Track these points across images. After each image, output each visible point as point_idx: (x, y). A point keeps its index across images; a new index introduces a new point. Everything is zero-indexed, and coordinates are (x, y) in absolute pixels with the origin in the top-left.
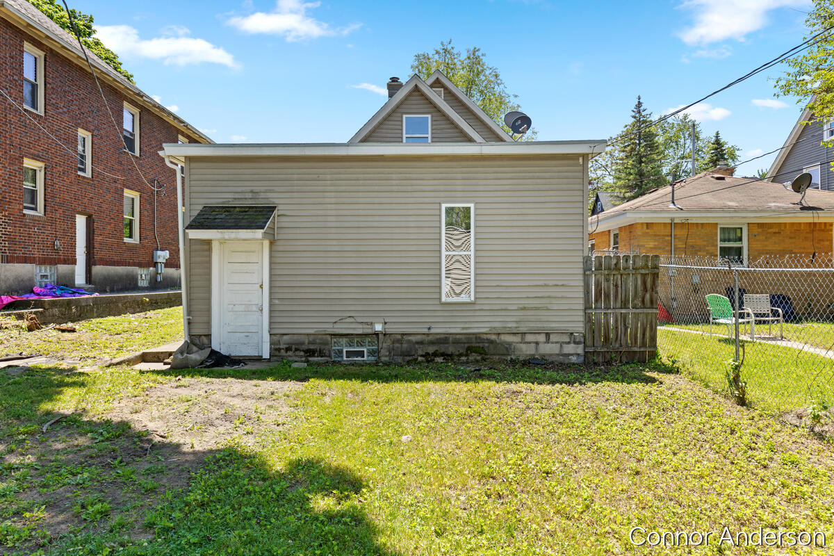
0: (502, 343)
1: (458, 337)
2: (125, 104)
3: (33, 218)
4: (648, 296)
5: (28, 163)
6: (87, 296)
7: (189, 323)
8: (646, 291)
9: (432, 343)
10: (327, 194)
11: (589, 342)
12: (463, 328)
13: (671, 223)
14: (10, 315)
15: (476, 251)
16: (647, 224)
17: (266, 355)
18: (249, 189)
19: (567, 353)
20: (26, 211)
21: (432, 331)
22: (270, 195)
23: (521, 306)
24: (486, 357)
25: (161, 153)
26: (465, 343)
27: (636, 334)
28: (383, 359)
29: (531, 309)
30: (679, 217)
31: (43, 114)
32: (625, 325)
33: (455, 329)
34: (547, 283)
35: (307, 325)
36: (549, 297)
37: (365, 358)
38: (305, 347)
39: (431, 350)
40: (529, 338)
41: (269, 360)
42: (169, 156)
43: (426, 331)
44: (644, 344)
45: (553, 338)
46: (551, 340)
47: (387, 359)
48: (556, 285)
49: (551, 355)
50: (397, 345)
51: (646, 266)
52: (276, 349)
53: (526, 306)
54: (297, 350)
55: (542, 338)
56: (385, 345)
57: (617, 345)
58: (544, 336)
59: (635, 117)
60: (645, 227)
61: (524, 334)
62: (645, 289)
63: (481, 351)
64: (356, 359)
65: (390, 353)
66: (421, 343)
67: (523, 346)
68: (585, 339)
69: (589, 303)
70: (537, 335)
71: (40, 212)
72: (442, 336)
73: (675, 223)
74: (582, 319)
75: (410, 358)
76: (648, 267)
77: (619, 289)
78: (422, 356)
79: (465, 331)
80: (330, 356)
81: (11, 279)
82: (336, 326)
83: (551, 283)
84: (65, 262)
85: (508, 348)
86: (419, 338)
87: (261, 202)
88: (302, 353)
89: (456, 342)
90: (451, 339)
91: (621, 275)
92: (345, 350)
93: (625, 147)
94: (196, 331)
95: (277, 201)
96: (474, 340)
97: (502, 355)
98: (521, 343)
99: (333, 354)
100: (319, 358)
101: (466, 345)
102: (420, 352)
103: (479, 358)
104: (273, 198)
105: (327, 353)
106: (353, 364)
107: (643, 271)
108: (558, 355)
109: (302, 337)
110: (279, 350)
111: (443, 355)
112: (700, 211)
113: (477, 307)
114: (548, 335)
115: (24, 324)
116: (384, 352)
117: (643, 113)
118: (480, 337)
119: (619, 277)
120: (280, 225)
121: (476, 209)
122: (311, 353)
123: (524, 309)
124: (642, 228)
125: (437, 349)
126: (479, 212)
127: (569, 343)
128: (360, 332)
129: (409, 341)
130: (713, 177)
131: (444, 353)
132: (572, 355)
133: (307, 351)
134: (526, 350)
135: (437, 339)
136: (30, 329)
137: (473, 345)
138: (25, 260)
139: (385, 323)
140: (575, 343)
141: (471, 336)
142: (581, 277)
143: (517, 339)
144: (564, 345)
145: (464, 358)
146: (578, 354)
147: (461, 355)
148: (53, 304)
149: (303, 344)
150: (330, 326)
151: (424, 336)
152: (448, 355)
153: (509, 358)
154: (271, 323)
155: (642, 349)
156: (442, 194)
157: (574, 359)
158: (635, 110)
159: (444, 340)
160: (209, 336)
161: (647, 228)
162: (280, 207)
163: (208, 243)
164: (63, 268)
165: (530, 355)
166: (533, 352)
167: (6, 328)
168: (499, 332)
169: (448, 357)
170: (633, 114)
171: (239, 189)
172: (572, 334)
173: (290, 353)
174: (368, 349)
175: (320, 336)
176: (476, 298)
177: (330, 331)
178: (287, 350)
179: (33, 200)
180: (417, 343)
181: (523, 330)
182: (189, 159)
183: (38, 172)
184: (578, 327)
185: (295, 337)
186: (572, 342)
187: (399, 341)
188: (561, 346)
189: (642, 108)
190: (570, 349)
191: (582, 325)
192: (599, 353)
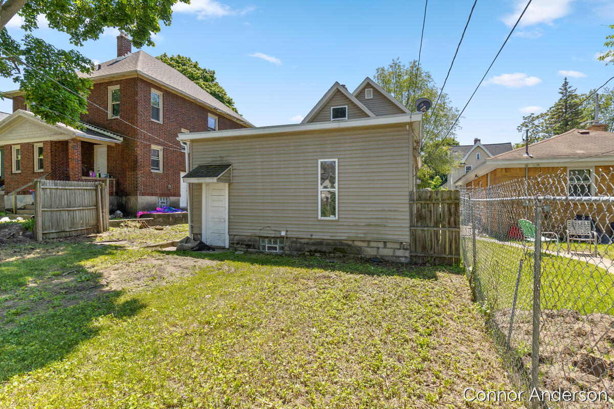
0: (356, 247)
1: (328, 241)
2: (209, 114)
3: (157, 174)
4: (452, 219)
5: (154, 147)
6: (179, 212)
7: (192, 227)
8: (451, 216)
9: (313, 244)
10: (256, 157)
11: (413, 249)
12: (331, 236)
13: (526, 168)
14: (135, 221)
15: (339, 188)
16: (506, 169)
17: (227, 246)
18: (219, 155)
19: (398, 255)
20: (152, 171)
21: (313, 237)
22: (229, 158)
23: (367, 223)
24: (347, 255)
25: (177, 139)
26: (332, 245)
27: (445, 246)
28: (286, 252)
29: (374, 226)
30: (532, 163)
31: (162, 123)
32: (437, 238)
33: (327, 236)
34: (384, 209)
35: (247, 231)
36: (386, 218)
37: (278, 251)
38: (246, 243)
39: (313, 248)
40: (373, 244)
41: (228, 249)
42: (182, 140)
43: (310, 237)
44: (451, 253)
45: (389, 245)
46: (387, 246)
47: (288, 252)
48: (391, 210)
49: (387, 256)
50: (294, 244)
51: (450, 198)
52: (232, 243)
53: (371, 223)
54: (242, 244)
55: (381, 245)
56: (287, 244)
57: (432, 252)
58: (382, 243)
59: (562, 93)
60: (504, 171)
61: (369, 241)
62: (450, 214)
63: (343, 251)
64: (273, 251)
65: (290, 249)
66: (307, 244)
67: (369, 250)
68: (410, 247)
69: (412, 222)
70: (378, 242)
71: (161, 171)
72: (319, 240)
73: (528, 168)
74: (408, 233)
75: (301, 253)
76: (451, 199)
77: (432, 214)
78: (308, 252)
79: (332, 238)
80: (259, 249)
81: (145, 204)
82: (261, 232)
83: (387, 209)
84: (174, 195)
85: (359, 250)
86: (306, 241)
87: (225, 163)
88: (244, 246)
89: (328, 244)
90: (324, 242)
91: (434, 204)
92: (267, 246)
93: (554, 115)
94: (195, 232)
95: (232, 162)
96: (338, 244)
97: (356, 254)
98: (368, 247)
99: (261, 248)
100: (253, 250)
101: (334, 247)
102: (306, 249)
103: (341, 255)
104: (231, 160)
105: (257, 247)
106: (271, 254)
107: (448, 202)
108: (392, 256)
109: (244, 237)
110: (233, 244)
111: (320, 252)
112: (548, 158)
113: (340, 224)
114: (385, 243)
115: (138, 225)
116: (286, 248)
117: (569, 90)
118: (342, 242)
119: (432, 205)
120: (234, 175)
121: (339, 162)
122: (249, 246)
123: (369, 225)
124: (502, 171)
125: (317, 248)
126: (340, 164)
127: (400, 249)
128: (273, 236)
129: (301, 243)
130: (579, 132)
131: (320, 251)
132: (401, 257)
133: (246, 245)
134: (370, 252)
135: (316, 242)
136: (141, 228)
137: (338, 247)
138: (152, 195)
139: (287, 231)
140: (404, 249)
141: (336, 241)
142: (408, 206)
143: (365, 244)
144: (396, 250)
145: (332, 255)
146: (406, 257)
147: (330, 253)
148: (159, 216)
149: (245, 241)
150: (258, 232)
151: (308, 240)
152: (323, 252)
153: (360, 256)
154: (229, 229)
155: (449, 256)
156: (319, 154)
157: (403, 260)
158: (562, 88)
159: (320, 243)
160: (201, 234)
161: (506, 172)
162: (234, 165)
163: (200, 185)
164: (172, 199)
165: (374, 255)
166: (375, 254)
167: (130, 227)
168: (353, 239)
169: (323, 253)
170: (561, 91)
171: (214, 156)
172: (401, 243)
173: (238, 246)
174: (279, 246)
175: (253, 237)
176: (339, 218)
177: (258, 234)
178: (238, 244)
179: (158, 165)
180: (305, 244)
181: (368, 239)
182: (192, 141)
183: (160, 151)
184: (406, 238)
185: (241, 237)
186: (402, 248)
187: (294, 242)
188: (394, 251)
189: (568, 86)
190: (400, 253)
191: (408, 237)
192: (419, 257)
